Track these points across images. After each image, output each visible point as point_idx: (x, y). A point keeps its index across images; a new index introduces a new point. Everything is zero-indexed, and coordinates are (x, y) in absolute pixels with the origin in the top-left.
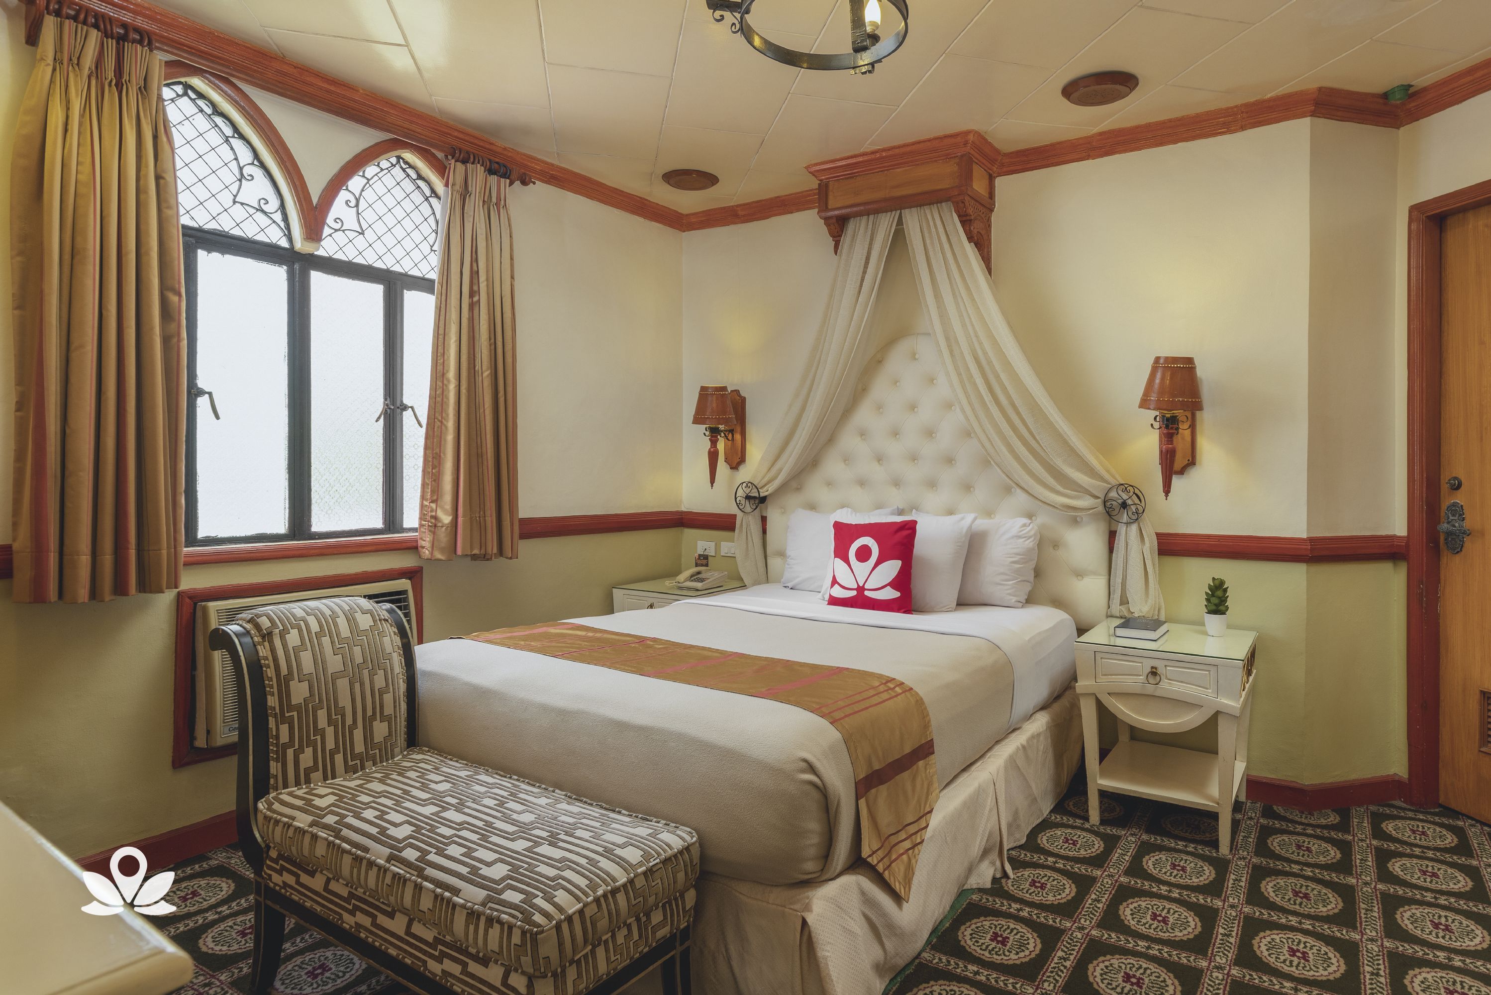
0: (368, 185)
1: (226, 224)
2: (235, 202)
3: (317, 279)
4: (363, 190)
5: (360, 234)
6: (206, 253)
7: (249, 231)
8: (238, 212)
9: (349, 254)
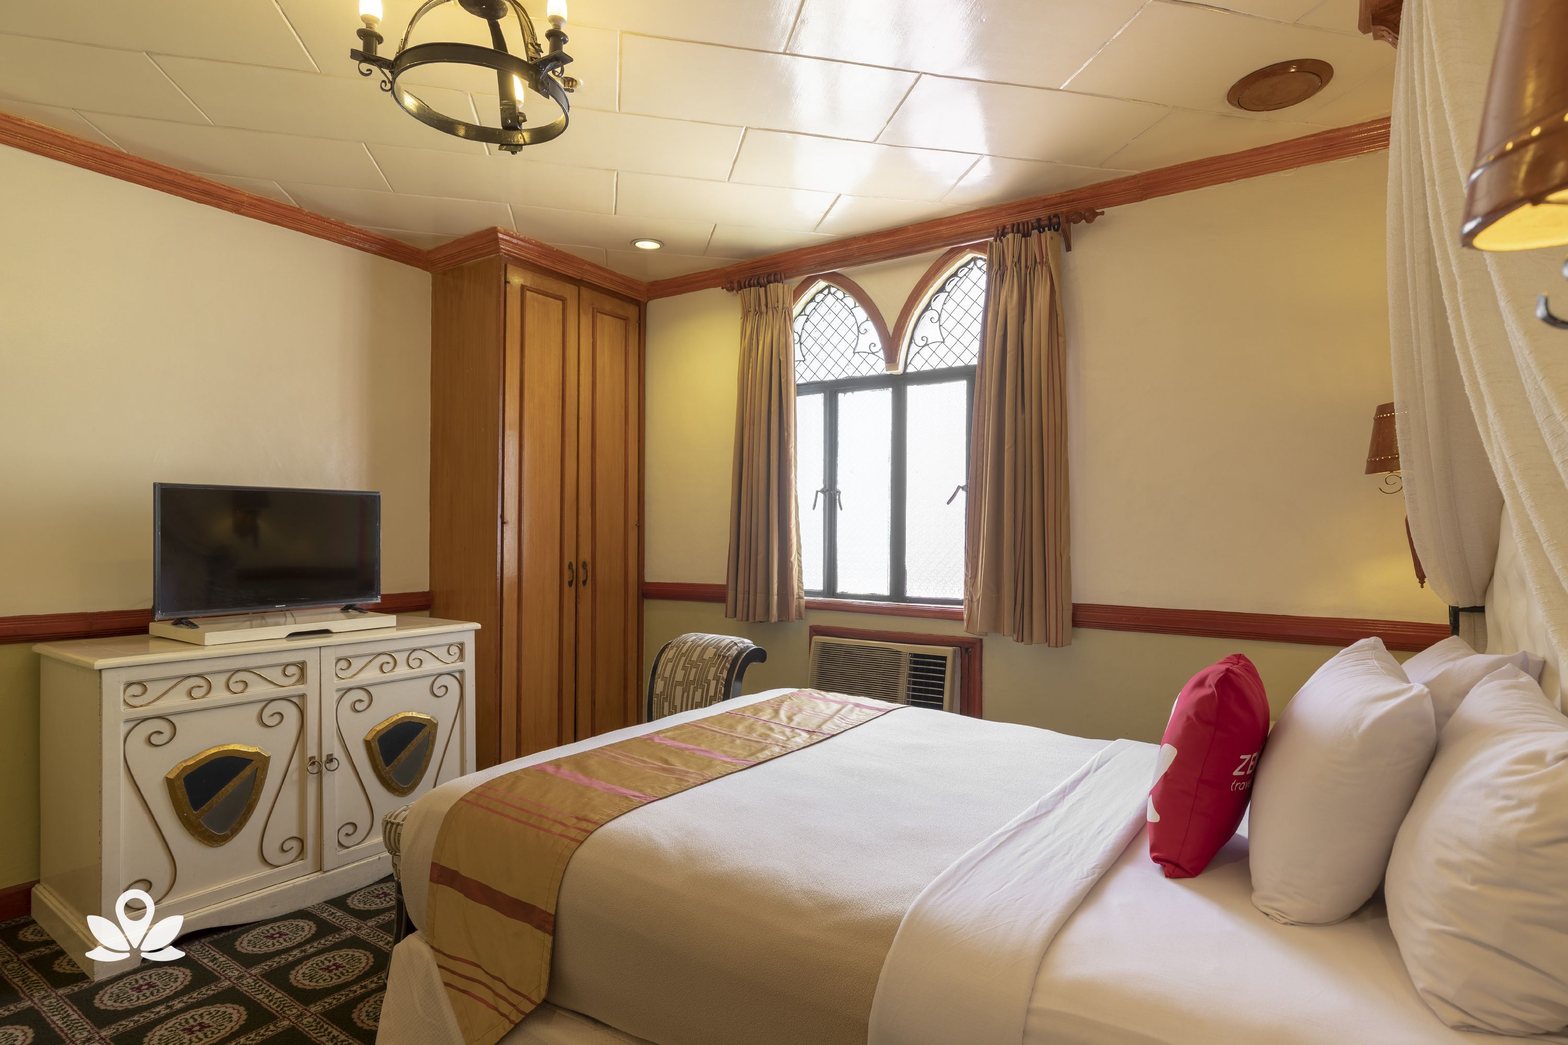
0: (949, 297)
1: (851, 372)
2: (854, 353)
3: (913, 391)
4: (944, 304)
5: (942, 342)
6: (843, 394)
7: (865, 371)
8: (857, 360)
9: (935, 363)
